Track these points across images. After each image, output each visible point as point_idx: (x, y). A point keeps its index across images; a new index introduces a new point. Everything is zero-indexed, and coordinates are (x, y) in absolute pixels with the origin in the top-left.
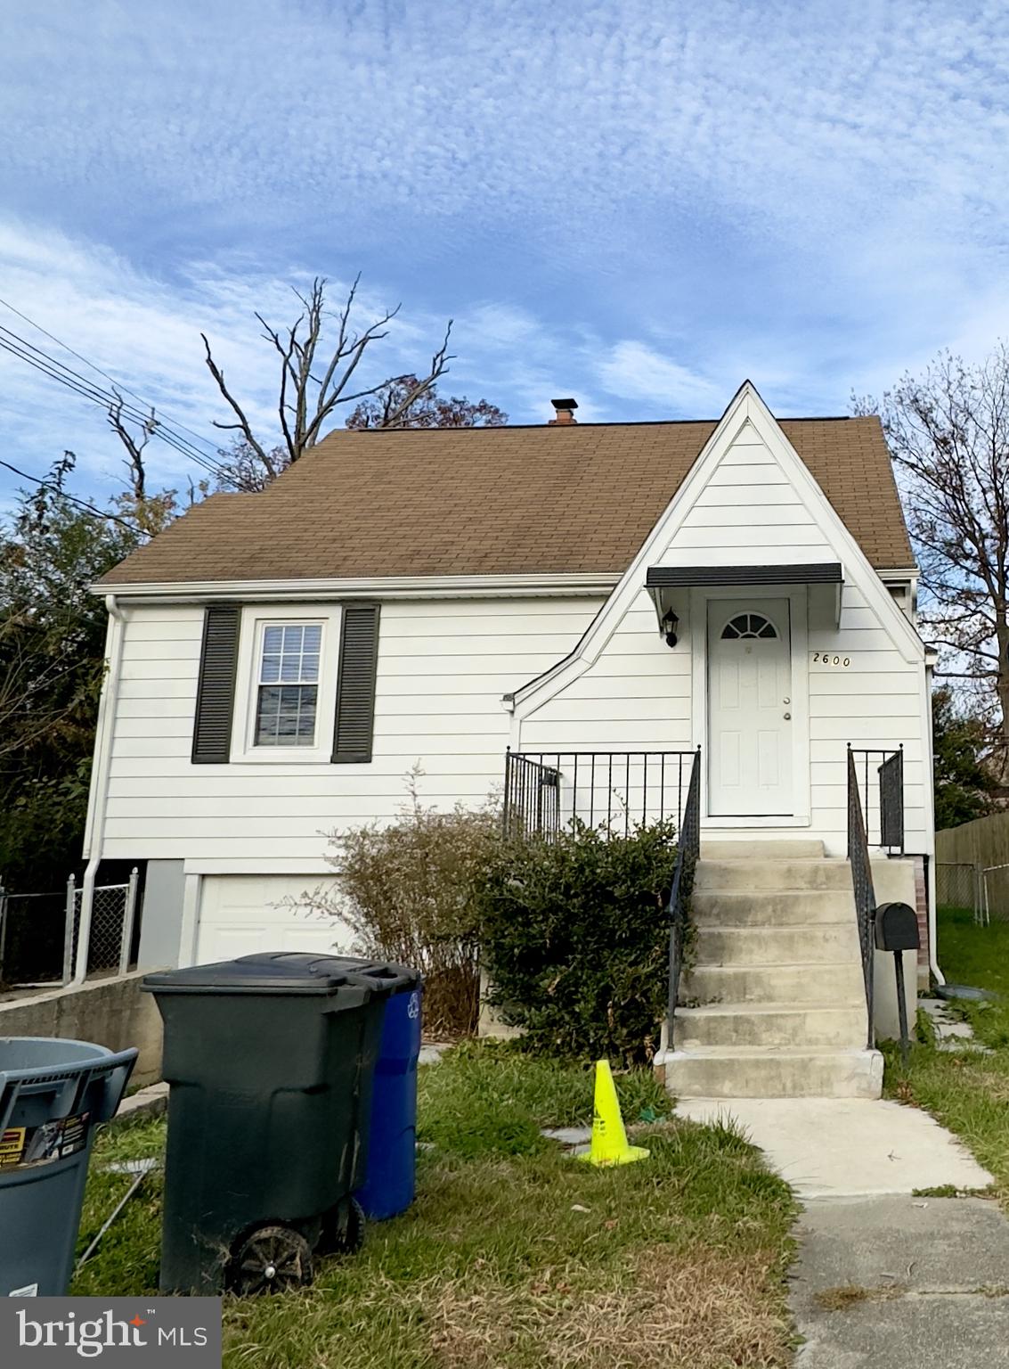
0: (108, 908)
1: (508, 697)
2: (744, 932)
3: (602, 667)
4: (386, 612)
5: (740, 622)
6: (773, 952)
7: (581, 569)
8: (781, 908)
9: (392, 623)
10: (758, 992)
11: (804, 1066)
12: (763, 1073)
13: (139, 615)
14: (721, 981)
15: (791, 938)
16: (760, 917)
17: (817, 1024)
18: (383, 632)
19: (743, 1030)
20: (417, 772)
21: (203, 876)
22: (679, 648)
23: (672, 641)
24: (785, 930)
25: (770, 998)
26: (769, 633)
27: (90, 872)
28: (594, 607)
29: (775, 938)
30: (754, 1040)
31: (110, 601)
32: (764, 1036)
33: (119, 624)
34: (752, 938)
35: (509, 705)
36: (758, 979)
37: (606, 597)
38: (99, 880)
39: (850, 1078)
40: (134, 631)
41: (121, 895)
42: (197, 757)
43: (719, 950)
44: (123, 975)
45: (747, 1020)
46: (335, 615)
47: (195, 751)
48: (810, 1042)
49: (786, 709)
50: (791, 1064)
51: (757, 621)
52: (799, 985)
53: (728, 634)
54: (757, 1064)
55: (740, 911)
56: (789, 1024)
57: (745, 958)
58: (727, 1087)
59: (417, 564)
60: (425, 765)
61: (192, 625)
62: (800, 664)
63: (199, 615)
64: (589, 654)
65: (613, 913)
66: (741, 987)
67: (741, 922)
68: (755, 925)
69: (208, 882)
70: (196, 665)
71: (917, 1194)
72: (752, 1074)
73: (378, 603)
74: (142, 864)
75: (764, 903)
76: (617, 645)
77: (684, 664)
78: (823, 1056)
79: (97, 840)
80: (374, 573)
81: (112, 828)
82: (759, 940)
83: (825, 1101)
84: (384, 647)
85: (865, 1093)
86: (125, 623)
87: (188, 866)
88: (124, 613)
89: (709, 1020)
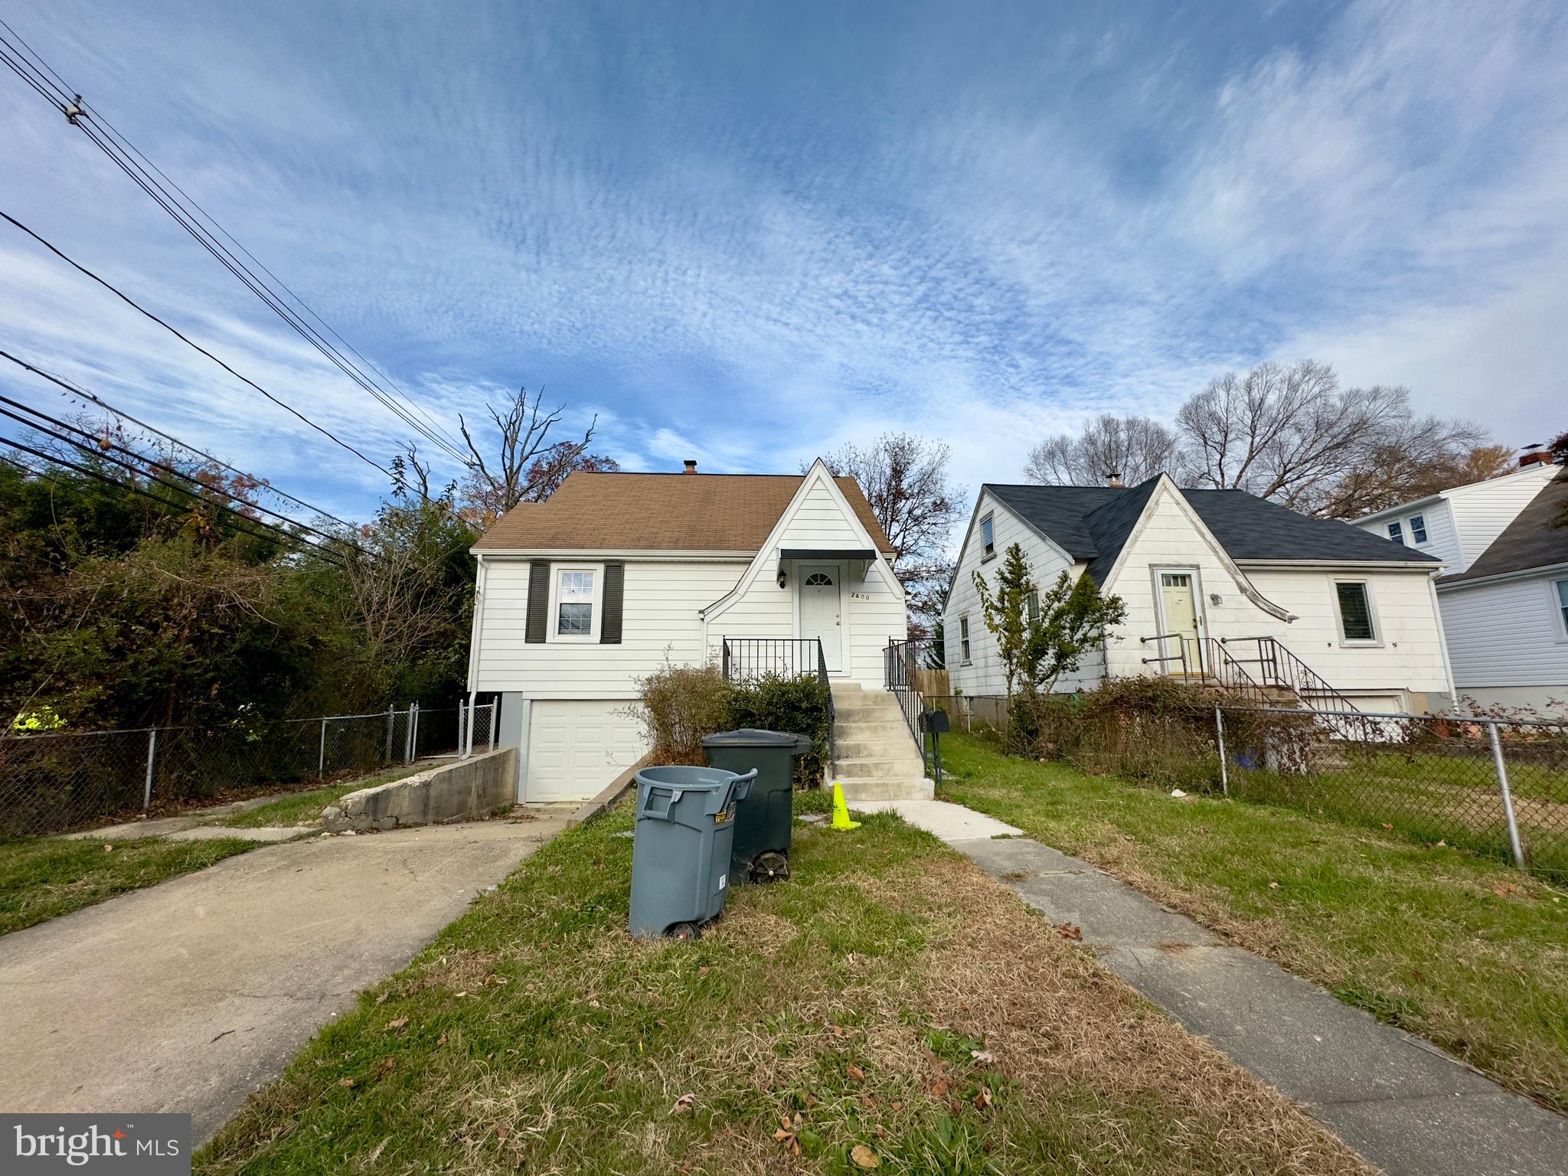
0: (482, 717)
1: (701, 612)
2: (853, 725)
3: (748, 597)
4: (627, 567)
5: (815, 577)
6: (867, 734)
7: (728, 548)
8: (866, 715)
9: (630, 573)
10: (865, 753)
11: (899, 786)
12: (880, 789)
13: (494, 566)
14: (848, 748)
15: (876, 728)
16: (856, 718)
17: (898, 767)
18: (626, 577)
19: (864, 770)
20: (670, 648)
21: (532, 700)
22: (786, 589)
23: (782, 585)
24: (872, 724)
25: (871, 756)
26: (829, 583)
27: (472, 698)
28: (744, 568)
29: (868, 728)
30: (870, 775)
31: (480, 558)
32: (874, 773)
33: (483, 571)
34: (858, 728)
35: (702, 616)
36: (865, 747)
37: (750, 563)
38: (477, 702)
39: (920, 791)
40: (491, 574)
41: (489, 710)
42: (529, 639)
43: (843, 733)
44: (491, 752)
45: (866, 765)
46: (600, 569)
47: (527, 637)
48: (895, 775)
49: (838, 620)
50: (893, 785)
51: (823, 577)
52: (885, 750)
53: (809, 583)
54: (877, 785)
55: (848, 715)
56: (886, 767)
57: (853, 737)
58: (863, 796)
59: (643, 543)
60: (674, 645)
61: (524, 572)
62: (845, 598)
63: (528, 566)
64: (741, 591)
65: (799, 716)
66: (857, 750)
67: (848, 720)
68: (854, 722)
69: (534, 703)
70: (526, 592)
71: (993, 838)
72: (875, 790)
73: (624, 562)
74: (500, 694)
75: (858, 712)
76: (755, 587)
77: (786, 599)
78: (907, 782)
79: (475, 682)
80: (621, 547)
81: (483, 676)
82: (861, 729)
83: (909, 802)
84: (627, 585)
85: (927, 798)
86: (487, 570)
87: (524, 696)
88: (486, 564)
89: (848, 765)
